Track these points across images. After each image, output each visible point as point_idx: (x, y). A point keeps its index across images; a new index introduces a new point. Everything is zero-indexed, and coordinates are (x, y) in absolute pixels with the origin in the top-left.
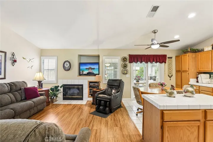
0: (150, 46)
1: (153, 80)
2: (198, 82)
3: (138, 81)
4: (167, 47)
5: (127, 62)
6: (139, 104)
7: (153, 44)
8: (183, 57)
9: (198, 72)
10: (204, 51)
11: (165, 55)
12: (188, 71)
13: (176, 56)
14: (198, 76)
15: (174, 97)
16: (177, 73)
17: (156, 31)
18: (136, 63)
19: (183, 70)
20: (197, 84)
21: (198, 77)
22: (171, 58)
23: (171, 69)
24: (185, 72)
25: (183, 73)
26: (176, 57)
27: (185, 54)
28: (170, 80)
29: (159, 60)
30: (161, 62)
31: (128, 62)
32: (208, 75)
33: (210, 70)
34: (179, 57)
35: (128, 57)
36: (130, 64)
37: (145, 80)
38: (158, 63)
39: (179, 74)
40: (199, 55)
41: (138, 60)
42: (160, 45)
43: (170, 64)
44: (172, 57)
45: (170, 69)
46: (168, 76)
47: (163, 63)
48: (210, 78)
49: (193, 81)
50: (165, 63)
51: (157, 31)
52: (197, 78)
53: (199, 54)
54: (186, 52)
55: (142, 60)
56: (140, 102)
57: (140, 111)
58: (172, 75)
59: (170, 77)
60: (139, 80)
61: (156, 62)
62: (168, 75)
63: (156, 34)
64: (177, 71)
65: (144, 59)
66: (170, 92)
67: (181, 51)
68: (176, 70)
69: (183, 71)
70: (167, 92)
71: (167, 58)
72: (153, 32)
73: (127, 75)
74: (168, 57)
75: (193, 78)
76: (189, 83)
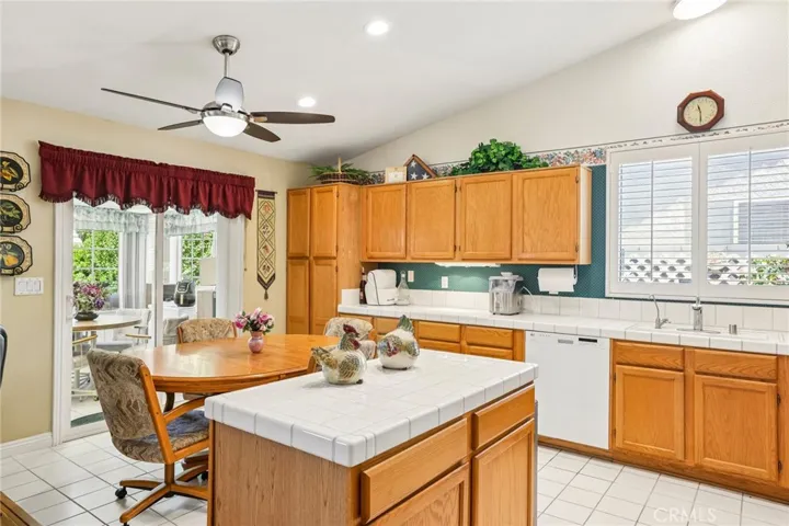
0: (197, 116)
1: (178, 302)
2: (363, 301)
3: (92, 317)
4: (273, 138)
5: (21, 194)
6: (139, 457)
7: (215, 109)
8: (316, 197)
9: (364, 264)
10: (386, 182)
11: (246, 178)
12: (335, 258)
13: (288, 191)
14: (364, 278)
15: (360, 382)
16: (293, 264)
17: (232, 46)
18: (94, 205)
19: (316, 252)
20: (363, 310)
21: (365, 283)
22: (271, 195)
23: (269, 248)
24: (324, 261)
25: (315, 267)
26: (290, 193)
27: (326, 187)
28: (266, 297)
29: (220, 201)
30: (229, 213)
31: (28, 196)
32: (392, 274)
33: (402, 254)
34: (299, 194)
35: (31, 162)
36: (49, 205)
37: (128, 305)
38: (217, 214)
39: (302, 271)
40: (370, 195)
41: (109, 188)
42: (249, 124)
43: (266, 225)
44: (273, 193)
45: (264, 246)
46: (260, 279)
47: (240, 219)
48: (397, 286)
49: (348, 299)
50: (248, 216)
51: (238, 46)
52: (362, 285)
53: (371, 192)
54: (329, 176)
55: (133, 193)
56: (140, 444)
57: (136, 497)
58: (274, 276)
59: (266, 286)
60: (99, 306)
61: (209, 210)
62: (259, 276)
63: (231, 58)
64: (294, 259)
65: (143, 186)
66: (344, 363)
67: (310, 172)
68: (288, 250)
69: (316, 258)
70: (330, 364)
71: (256, 194)
72: (214, 42)
73: (18, 279)
74: (260, 192)
75: (350, 288)
76: (339, 306)
